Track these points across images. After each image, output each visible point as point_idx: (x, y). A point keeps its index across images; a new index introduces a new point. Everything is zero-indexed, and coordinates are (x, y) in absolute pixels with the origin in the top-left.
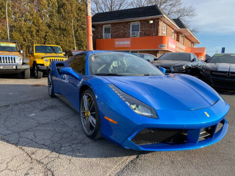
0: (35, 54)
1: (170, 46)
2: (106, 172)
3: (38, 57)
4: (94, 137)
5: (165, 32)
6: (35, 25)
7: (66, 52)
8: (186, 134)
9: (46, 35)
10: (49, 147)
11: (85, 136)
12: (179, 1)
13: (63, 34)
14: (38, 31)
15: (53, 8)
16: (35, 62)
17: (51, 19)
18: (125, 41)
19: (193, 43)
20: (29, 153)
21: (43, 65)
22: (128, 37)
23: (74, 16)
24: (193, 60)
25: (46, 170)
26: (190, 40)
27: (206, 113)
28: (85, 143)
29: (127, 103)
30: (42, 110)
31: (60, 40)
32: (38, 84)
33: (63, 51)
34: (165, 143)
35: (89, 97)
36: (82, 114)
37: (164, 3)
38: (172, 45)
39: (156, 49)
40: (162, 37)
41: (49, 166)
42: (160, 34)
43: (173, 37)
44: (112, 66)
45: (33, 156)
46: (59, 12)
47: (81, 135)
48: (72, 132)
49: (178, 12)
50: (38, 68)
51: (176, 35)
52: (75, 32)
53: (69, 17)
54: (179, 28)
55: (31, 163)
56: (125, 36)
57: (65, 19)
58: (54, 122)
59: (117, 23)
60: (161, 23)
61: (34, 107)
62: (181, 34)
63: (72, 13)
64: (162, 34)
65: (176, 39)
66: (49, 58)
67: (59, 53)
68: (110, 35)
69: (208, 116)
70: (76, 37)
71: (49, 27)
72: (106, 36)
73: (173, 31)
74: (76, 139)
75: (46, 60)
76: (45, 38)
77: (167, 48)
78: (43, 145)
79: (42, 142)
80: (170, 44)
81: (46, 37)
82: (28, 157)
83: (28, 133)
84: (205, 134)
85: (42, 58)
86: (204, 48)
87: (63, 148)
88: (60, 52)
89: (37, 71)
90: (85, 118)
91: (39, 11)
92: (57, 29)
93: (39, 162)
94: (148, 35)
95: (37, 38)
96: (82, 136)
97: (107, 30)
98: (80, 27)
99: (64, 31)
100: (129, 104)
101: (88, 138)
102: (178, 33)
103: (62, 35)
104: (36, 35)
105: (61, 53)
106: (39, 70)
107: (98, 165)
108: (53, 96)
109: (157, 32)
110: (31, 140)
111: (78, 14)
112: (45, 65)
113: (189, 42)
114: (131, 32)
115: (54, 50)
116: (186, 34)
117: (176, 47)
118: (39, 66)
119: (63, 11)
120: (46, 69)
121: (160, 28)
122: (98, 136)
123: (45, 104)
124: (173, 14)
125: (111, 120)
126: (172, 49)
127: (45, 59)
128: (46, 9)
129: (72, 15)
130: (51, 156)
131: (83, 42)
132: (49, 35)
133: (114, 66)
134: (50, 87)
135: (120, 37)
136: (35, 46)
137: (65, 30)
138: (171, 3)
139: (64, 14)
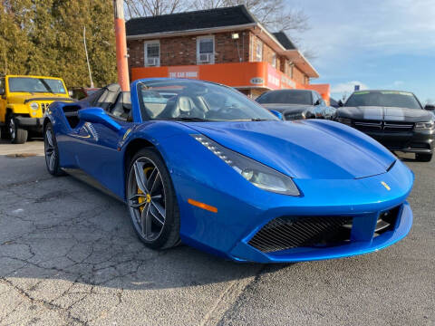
0: (9, 94)
1: (269, 80)
2: (201, 313)
3: (16, 101)
4: (162, 246)
5: (259, 56)
6: (6, 39)
7: (74, 91)
8: (350, 226)
9: (29, 60)
10: (68, 272)
11: (142, 246)
12: (280, 3)
13: (66, 57)
14: (11, 51)
15: (42, 6)
16: (9, 111)
17: (39, 28)
18: (188, 71)
19: (308, 77)
20: (25, 287)
21: (27, 115)
22: (193, 64)
23: (86, 22)
24: (318, 103)
25: (70, 320)
26: (302, 72)
27: (383, 183)
28: (144, 258)
29: (236, 168)
30: (38, 201)
31: (60, 70)
32: (19, 153)
33: (68, 89)
34: (308, 246)
35: (147, 165)
36: (131, 203)
37: (255, 4)
38: (273, 80)
39: (246, 87)
40: (256, 64)
41: (75, 312)
42: (252, 60)
43: (274, 66)
44: (178, 110)
45: (34, 294)
46: (55, 14)
47: (133, 245)
48: (111, 239)
49: (279, 21)
50: (17, 122)
51: (279, 62)
52: (89, 54)
53: (75, 23)
54: (285, 49)
55: (32, 308)
56: (187, 62)
57: (68, 27)
58: (69, 223)
59: (172, 38)
60: (253, 39)
61: (19, 196)
62: (288, 60)
63: (83, 17)
64: (255, 58)
65: (278, 68)
66: (40, 102)
67: (60, 93)
68: (159, 61)
69: (388, 188)
70: (92, 63)
71: (36, 42)
72: (150, 62)
73: (274, 54)
74: (123, 252)
75: (34, 106)
76: (26, 66)
77: (266, 85)
78: (54, 268)
79: (50, 264)
80: (269, 76)
81: (30, 63)
82: (22, 297)
83: (14, 247)
84: (381, 224)
85: (26, 101)
86: (327, 86)
87: (99, 273)
88: (62, 90)
89: (16, 129)
90: (138, 208)
91: (13, 10)
92: (53, 47)
93: (50, 305)
94: (231, 61)
95: (11, 65)
96: (134, 247)
97: (152, 52)
98: (100, 43)
99: (66, 51)
100: (240, 171)
101: (148, 250)
102: (282, 59)
103: (63, 59)
104: (9, 58)
105: (65, 93)
106: (18, 126)
107: (181, 301)
108: (57, 173)
109: (247, 56)
110: (25, 261)
111: (94, 18)
112: (32, 115)
113: (302, 76)
114: (198, 55)
115: (48, 88)
116: (296, 61)
117: (281, 83)
118: (19, 118)
119: (62, 11)
120: (35, 123)
121: (251, 47)
122: (170, 243)
123: (42, 189)
124: (271, 24)
125: (202, 206)
126: (274, 86)
127: (31, 103)
128: (28, 7)
129: (82, 20)
130: (76, 290)
131: (105, 72)
132: (36, 59)
133: (182, 109)
134: (50, 155)
135: (178, 64)
136: (9, 79)
137: (68, 49)
138: (265, 4)
139: (65, 17)
